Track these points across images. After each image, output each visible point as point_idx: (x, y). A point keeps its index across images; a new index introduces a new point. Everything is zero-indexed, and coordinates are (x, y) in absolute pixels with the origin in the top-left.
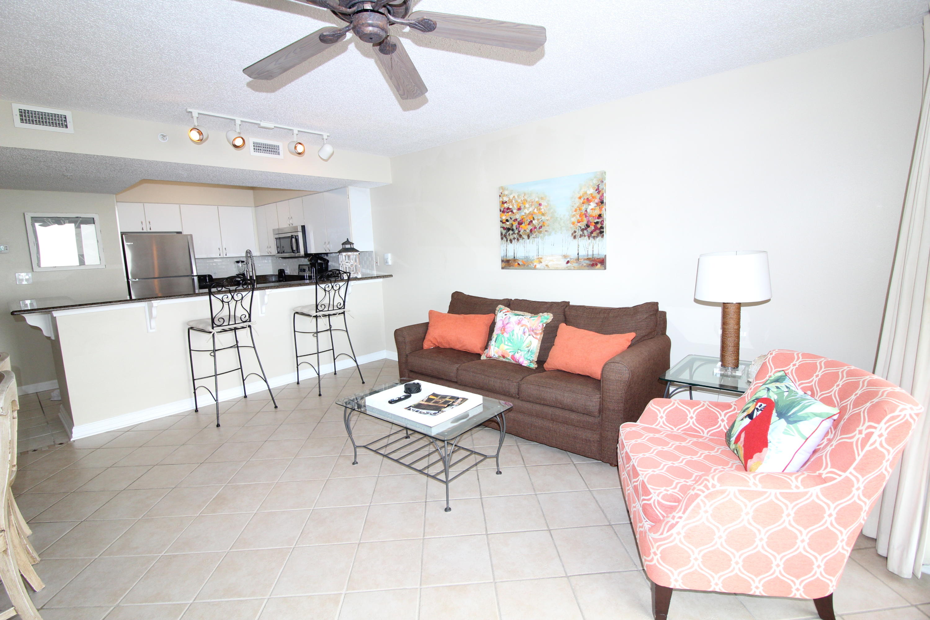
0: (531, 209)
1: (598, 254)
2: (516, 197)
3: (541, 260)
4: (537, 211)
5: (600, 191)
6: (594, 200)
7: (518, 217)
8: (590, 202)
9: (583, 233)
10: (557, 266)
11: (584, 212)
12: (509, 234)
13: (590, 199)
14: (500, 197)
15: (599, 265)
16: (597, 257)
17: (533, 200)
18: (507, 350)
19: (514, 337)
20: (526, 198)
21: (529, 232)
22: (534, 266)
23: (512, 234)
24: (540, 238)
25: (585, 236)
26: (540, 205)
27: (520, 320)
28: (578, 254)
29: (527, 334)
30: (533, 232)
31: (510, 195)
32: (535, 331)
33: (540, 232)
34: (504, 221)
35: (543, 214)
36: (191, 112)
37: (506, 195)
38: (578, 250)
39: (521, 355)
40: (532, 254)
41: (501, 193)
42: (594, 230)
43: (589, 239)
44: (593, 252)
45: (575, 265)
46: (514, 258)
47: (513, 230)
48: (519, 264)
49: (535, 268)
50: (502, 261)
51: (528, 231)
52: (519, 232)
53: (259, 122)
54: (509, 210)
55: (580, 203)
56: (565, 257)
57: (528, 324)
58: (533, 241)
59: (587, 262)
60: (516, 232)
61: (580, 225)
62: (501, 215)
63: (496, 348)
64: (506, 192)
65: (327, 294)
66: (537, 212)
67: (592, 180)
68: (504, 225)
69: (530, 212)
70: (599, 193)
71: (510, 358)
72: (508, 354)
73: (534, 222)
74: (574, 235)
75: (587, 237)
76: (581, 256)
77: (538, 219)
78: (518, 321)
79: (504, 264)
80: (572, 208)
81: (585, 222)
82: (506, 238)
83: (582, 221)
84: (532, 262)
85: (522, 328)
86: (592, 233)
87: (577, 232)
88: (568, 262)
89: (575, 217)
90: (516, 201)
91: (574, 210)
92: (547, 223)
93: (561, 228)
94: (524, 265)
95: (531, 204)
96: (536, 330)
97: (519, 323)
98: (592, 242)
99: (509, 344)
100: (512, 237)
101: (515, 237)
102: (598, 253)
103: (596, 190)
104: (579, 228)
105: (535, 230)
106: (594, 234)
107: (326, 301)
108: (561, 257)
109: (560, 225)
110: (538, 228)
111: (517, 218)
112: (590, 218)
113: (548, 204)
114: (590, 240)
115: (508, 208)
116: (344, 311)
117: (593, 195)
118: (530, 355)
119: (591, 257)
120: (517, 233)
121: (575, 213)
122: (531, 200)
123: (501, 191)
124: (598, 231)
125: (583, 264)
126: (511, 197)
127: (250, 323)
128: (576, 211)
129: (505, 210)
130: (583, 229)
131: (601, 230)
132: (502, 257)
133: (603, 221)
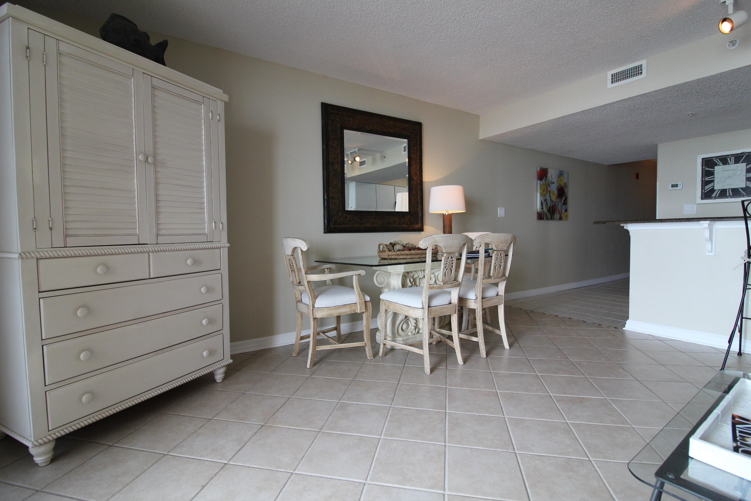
36: (725, 2)
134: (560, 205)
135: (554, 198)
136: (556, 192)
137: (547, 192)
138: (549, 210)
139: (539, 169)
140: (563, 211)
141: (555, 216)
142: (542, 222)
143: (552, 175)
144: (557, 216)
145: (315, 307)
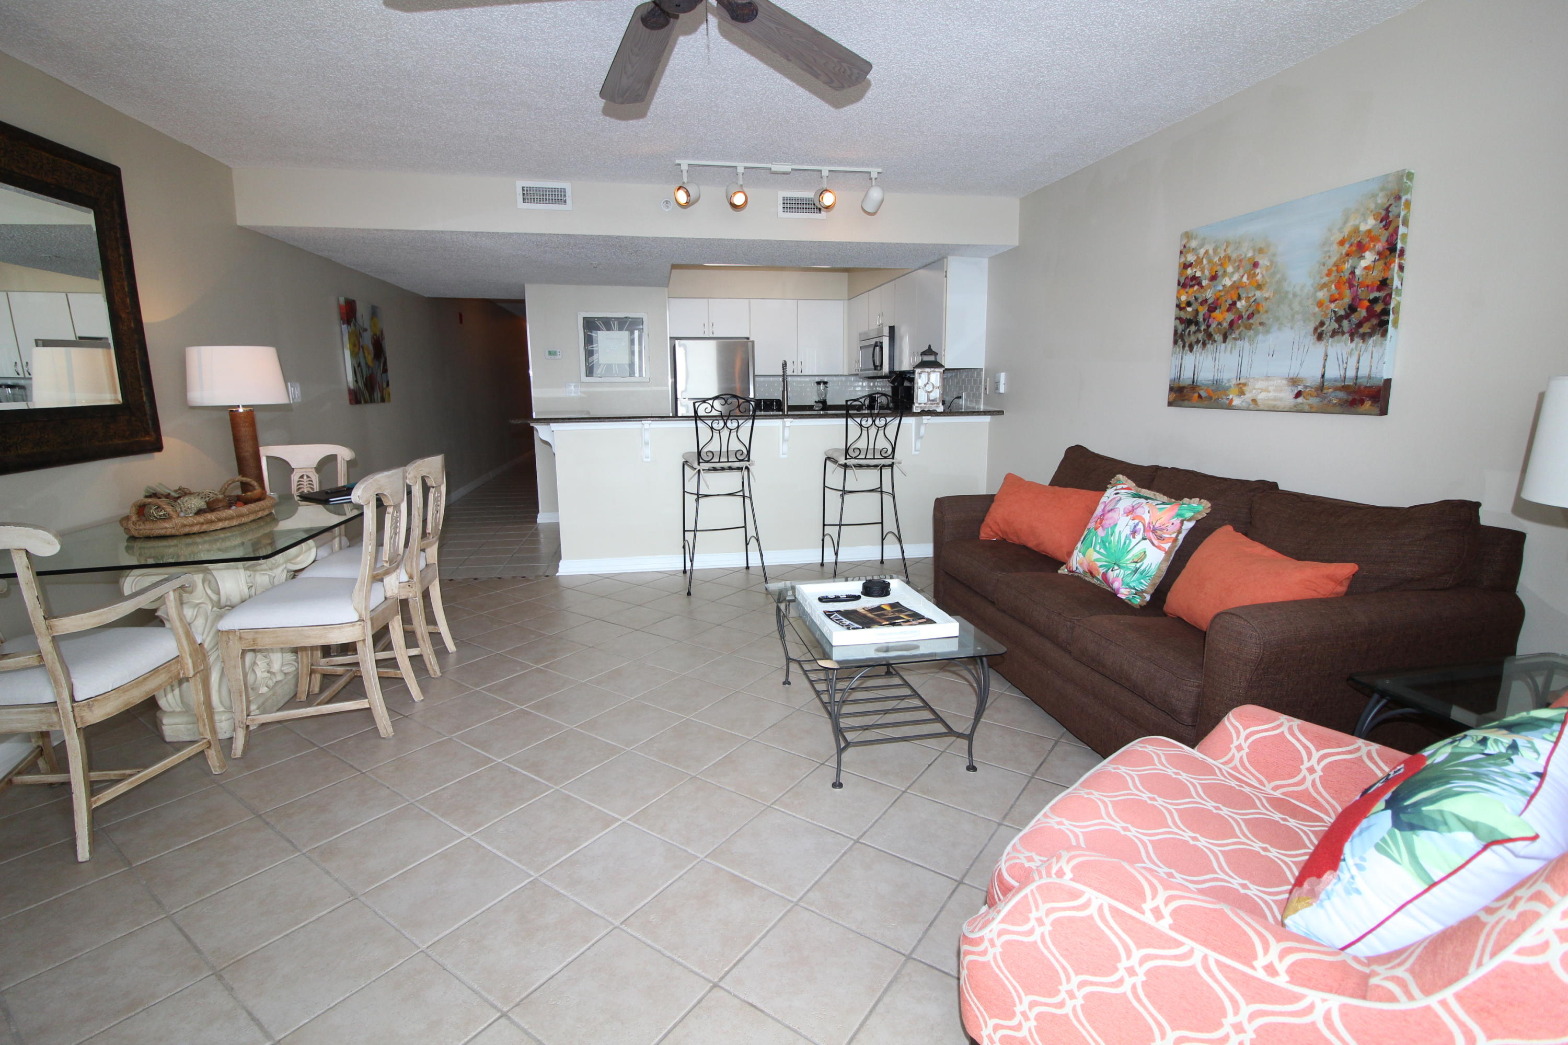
0: (1236, 277)
1: (1369, 377)
2: (1211, 252)
3: (1245, 388)
4: (1248, 279)
5: (1391, 222)
6: (1374, 246)
7: (1209, 294)
8: (1364, 252)
9: (1340, 326)
10: (1275, 403)
11: (1346, 275)
12: (1190, 331)
13: (1364, 242)
14: (1182, 256)
15: (1368, 404)
16: (1365, 384)
17: (1243, 256)
18: (1097, 563)
19: (1112, 538)
20: (1229, 251)
21: (1227, 327)
22: (1228, 402)
23: (1195, 333)
24: (1246, 340)
25: (1343, 333)
26: (1256, 265)
27: (1135, 507)
28: (1323, 376)
29: (1139, 537)
30: (1235, 326)
31: (1201, 248)
32: (1159, 532)
33: (1249, 327)
34: (1183, 305)
35: (1259, 287)
36: (679, 165)
37: (1193, 249)
38: (1324, 367)
39: (1117, 576)
40: (1228, 376)
41: (1185, 247)
42: (1366, 319)
43: (1352, 340)
44: (1357, 372)
45: (1314, 401)
46: (1193, 382)
47: (1197, 323)
48: (1200, 396)
49: (1229, 407)
50: (1171, 389)
51: (1225, 325)
52: (1209, 326)
53: (769, 166)
54: (1194, 282)
55: (1341, 254)
56: (1294, 381)
57: (1147, 517)
58: (1232, 348)
59: (1341, 395)
60: (1203, 327)
61: (1335, 307)
62: (1178, 292)
63: (1081, 555)
64: (1193, 244)
65: (865, 432)
66: (1248, 282)
67: (1374, 196)
68: (1183, 315)
69: (1235, 282)
70: (1386, 227)
71: (1100, 577)
72: (1098, 570)
73: (1239, 305)
74: (1319, 331)
75: (1347, 336)
76: (1330, 380)
77: (1248, 298)
78: (1131, 508)
79: (1173, 395)
80: (1322, 267)
81: (1347, 300)
82: (1183, 340)
83: (1341, 297)
84: (1225, 390)
85: (1132, 523)
86: (1360, 325)
87: (1327, 323)
88: (1298, 395)
89: (1325, 290)
90: (1210, 261)
91: (1326, 272)
92: (1265, 305)
93: (1293, 316)
94: (1210, 398)
95: (1237, 264)
96: (1162, 530)
97: (1131, 512)
98: (1359, 348)
99: (1102, 551)
100: (1193, 338)
101: (1200, 338)
102: (1369, 375)
103: (1381, 222)
104: (1333, 315)
105: (1240, 322)
106: (1365, 329)
107: (862, 444)
108: (1284, 382)
109: (1292, 309)
110: (1245, 317)
111: (1208, 297)
112: (1360, 291)
113: (1272, 262)
114: (1355, 342)
115: (1194, 278)
116: (893, 463)
117: (1373, 234)
118: (1138, 580)
119: (1351, 384)
120: (1204, 330)
121: (1327, 278)
122: (1238, 256)
123: (1184, 242)
124: (1374, 321)
125: (1331, 400)
126: (1202, 251)
127: (747, 463)
128: (1328, 275)
129: (1188, 281)
130: (1341, 316)
131: (1383, 318)
132: (1171, 381)
133: (1390, 295)
134: (379, 375)
135: (370, 358)
136: (371, 347)
137: (359, 349)
138: (366, 385)
139: (342, 300)
140: (385, 385)
141: (375, 395)
142: (357, 406)
143: (362, 311)
144: (377, 395)
145: (77, 699)
